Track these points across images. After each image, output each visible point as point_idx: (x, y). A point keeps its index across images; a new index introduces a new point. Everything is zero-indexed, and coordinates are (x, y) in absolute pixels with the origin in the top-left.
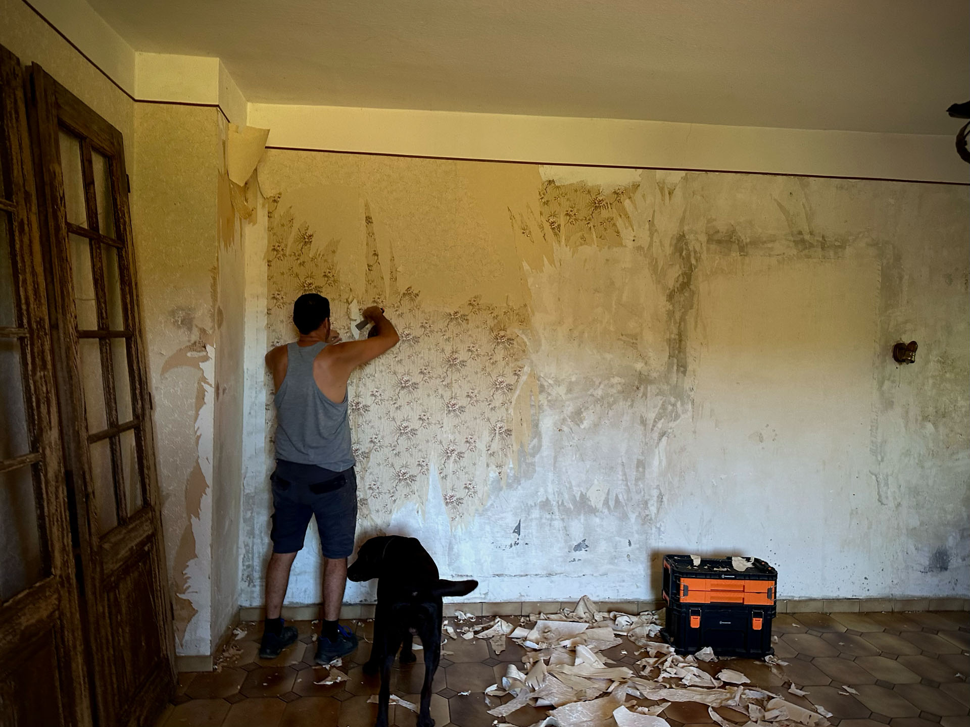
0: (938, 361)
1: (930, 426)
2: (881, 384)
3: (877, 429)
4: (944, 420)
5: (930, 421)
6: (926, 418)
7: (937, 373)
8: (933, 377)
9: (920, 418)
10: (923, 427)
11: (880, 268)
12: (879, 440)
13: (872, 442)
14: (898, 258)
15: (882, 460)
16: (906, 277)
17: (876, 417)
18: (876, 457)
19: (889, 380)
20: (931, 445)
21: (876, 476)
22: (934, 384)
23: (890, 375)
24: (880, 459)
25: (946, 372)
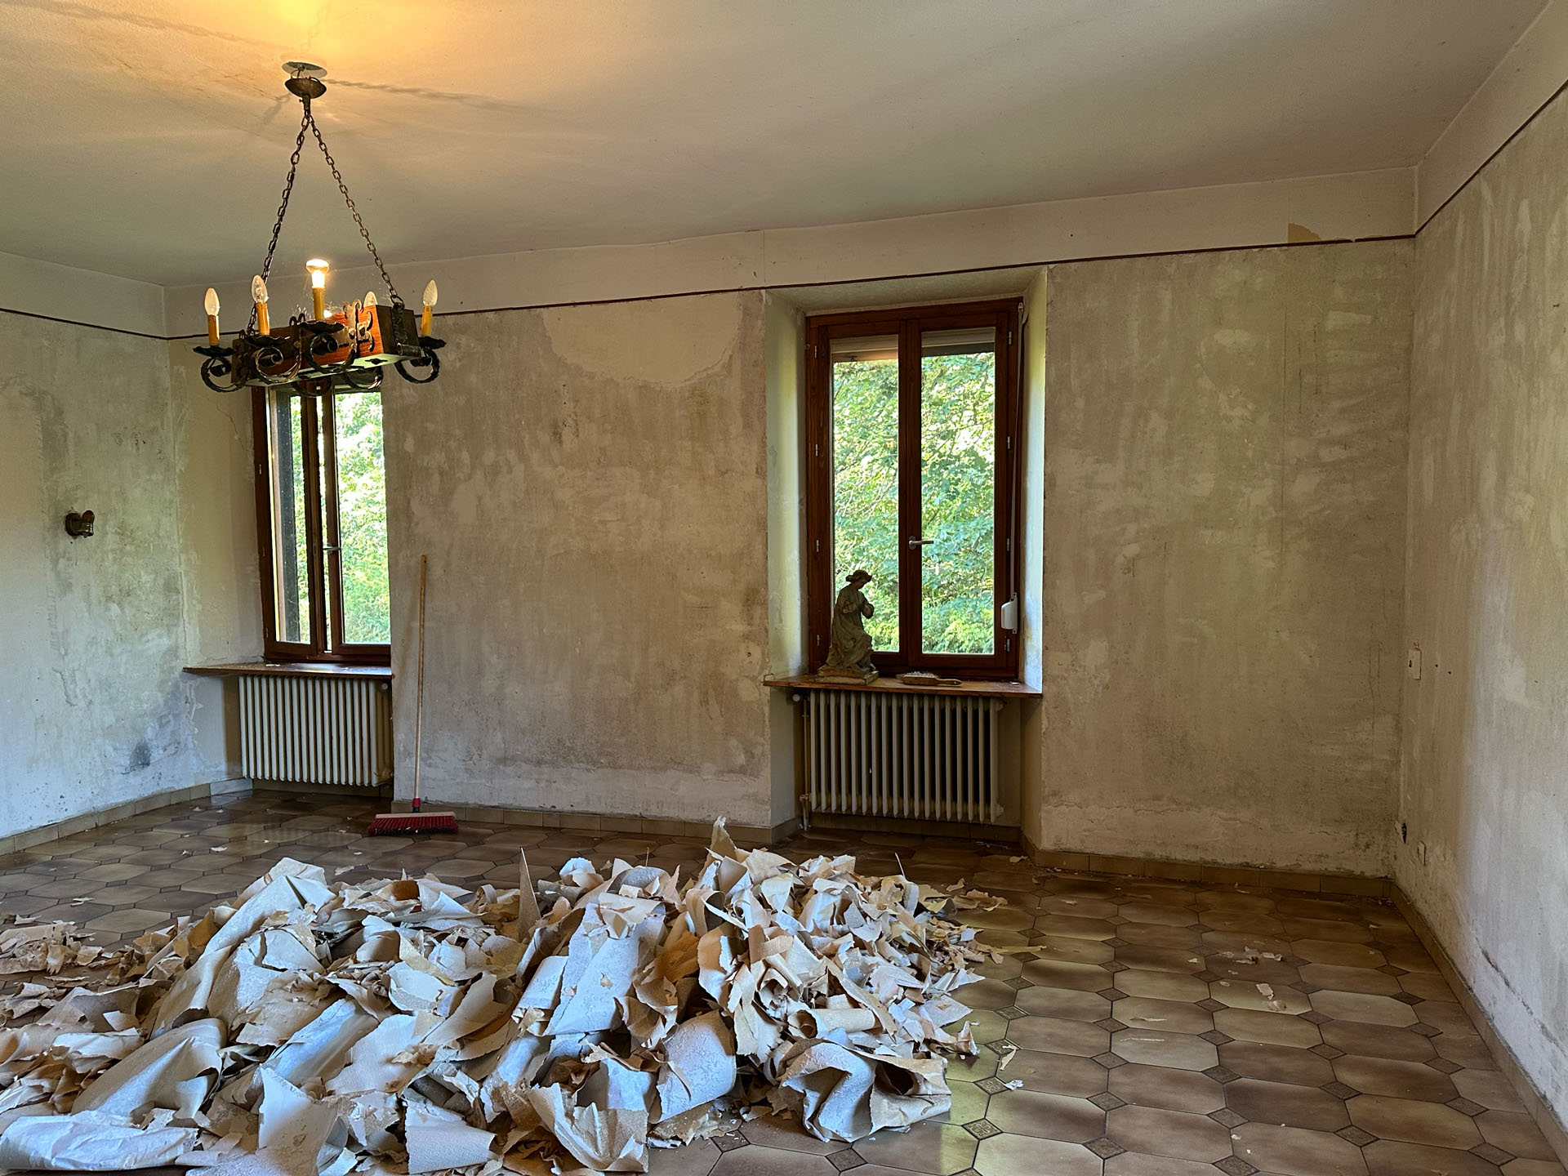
0: (116, 533)
1: (115, 607)
2: (55, 562)
3: (56, 616)
4: (129, 598)
5: (114, 602)
6: (109, 599)
7: (116, 546)
8: (113, 551)
9: (103, 599)
10: (108, 609)
11: (39, 422)
12: (60, 630)
13: (52, 633)
14: (59, 412)
15: (66, 654)
16: (71, 435)
17: (53, 604)
18: (59, 650)
19: (64, 557)
20: (118, 629)
21: (61, 673)
22: (115, 559)
23: (65, 552)
24: (63, 653)
25: (125, 545)
